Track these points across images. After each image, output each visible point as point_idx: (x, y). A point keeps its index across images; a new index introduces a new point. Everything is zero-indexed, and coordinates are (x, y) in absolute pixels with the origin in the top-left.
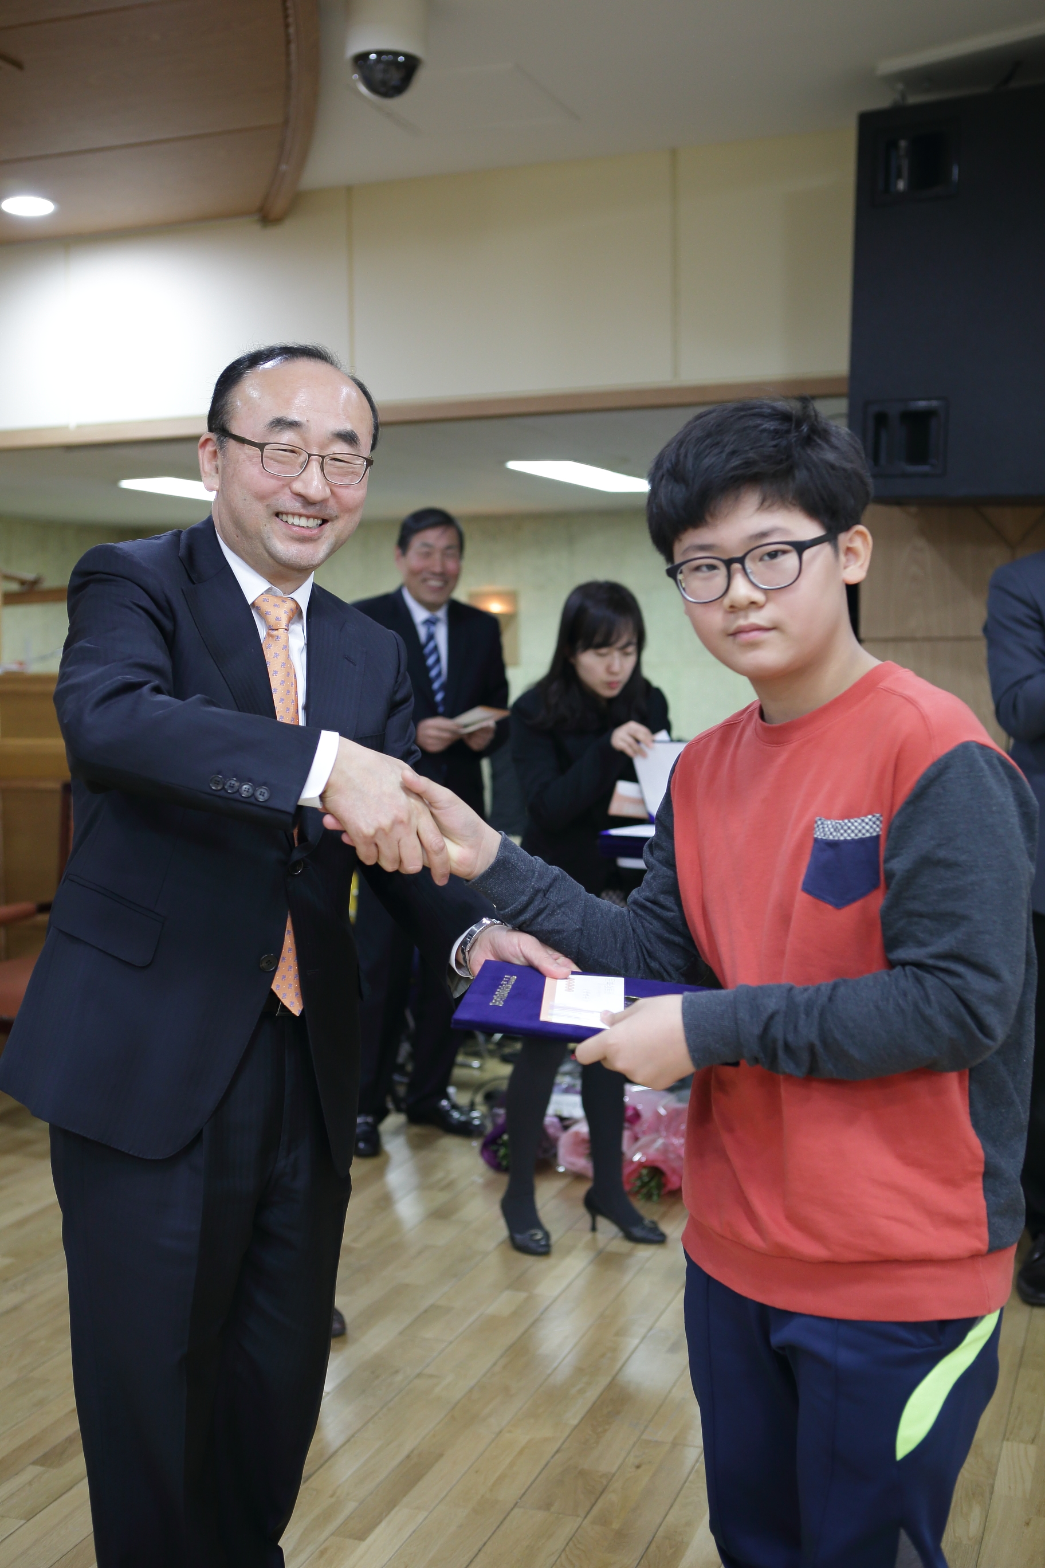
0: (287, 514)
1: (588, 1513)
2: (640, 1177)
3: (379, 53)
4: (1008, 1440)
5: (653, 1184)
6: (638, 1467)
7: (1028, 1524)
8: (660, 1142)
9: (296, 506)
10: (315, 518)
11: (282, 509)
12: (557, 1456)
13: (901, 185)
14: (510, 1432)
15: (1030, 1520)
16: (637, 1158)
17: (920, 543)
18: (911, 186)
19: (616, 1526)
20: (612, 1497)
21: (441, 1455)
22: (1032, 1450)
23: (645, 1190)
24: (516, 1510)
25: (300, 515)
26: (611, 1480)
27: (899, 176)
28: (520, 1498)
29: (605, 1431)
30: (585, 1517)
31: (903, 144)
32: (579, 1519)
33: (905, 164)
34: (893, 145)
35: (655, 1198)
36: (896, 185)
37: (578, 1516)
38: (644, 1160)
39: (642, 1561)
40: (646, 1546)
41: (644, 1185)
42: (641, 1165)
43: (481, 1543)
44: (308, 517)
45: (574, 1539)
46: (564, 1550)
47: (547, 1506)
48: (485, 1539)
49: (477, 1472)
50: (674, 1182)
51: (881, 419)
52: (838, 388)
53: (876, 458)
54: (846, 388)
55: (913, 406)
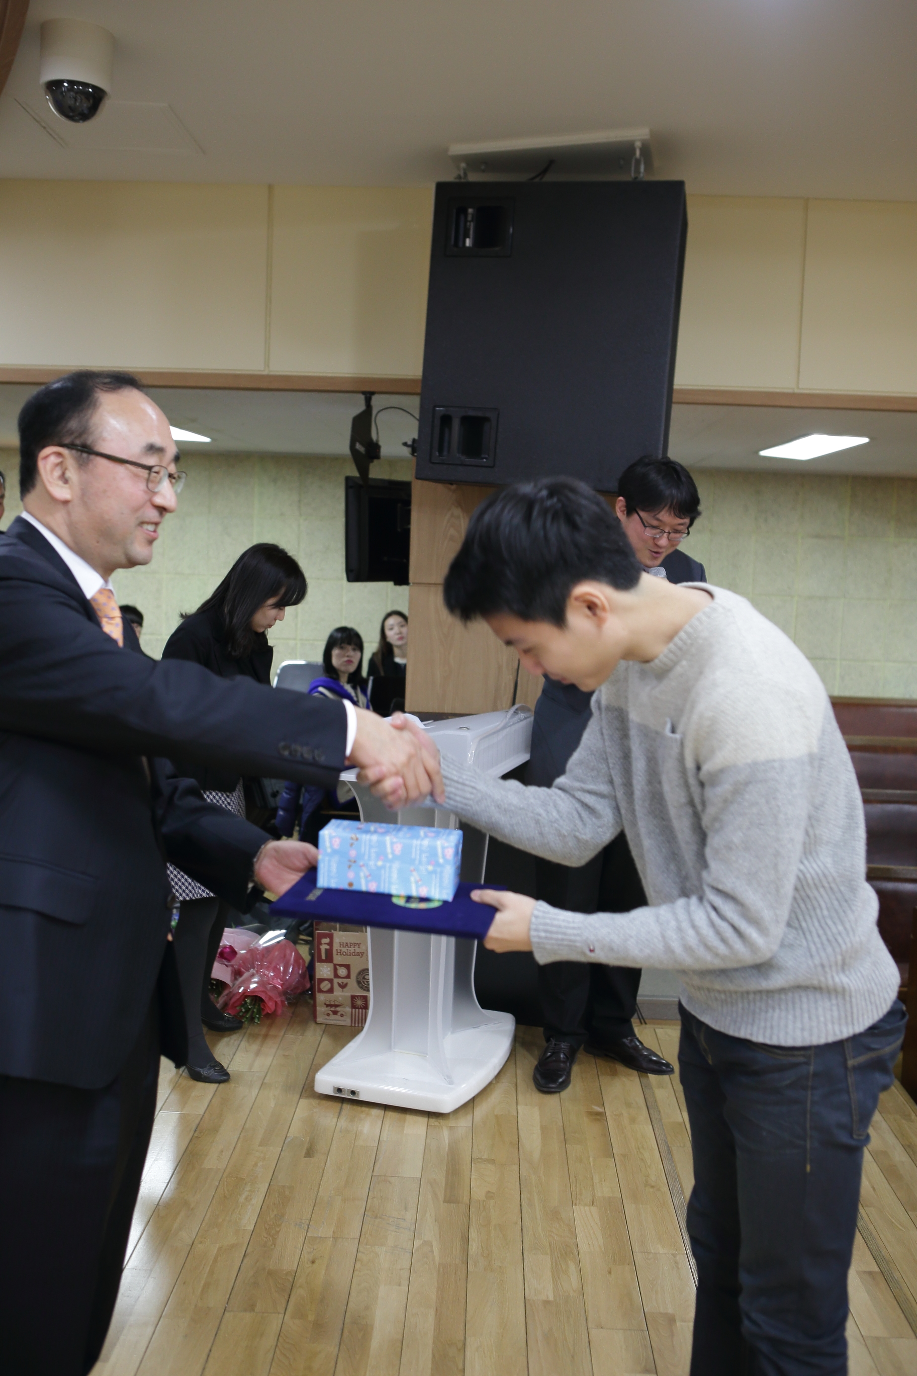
1: (286, 1310)
2: (244, 1005)
3: (72, 83)
4: (576, 1205)
5: (255, 1010)
6: (313, 1262)
7: (610, 1273)
12: (245, 1261)
13: (468, 242)
14: (201, 1242)
15: (610, 1269)
16: (241, 989)
17: (457, 512)
18: (476, 243)
19: (311, 1318)
20: (300, 1292)
22: (594, 1210)
24: (227, 1314)
26: (295, 1276)
27: (466, 235)
28: (227, 1303)
29: (278, 1232)
30: (285, 1314)
31: (470, 211)
32: (281, 1316)
33: (472, 226)
34: (463, 211)
35: (257, 1021)
36: (464, 242)
37: (279, 1313)
38: (247, 991)
39: (341, 1348)
40: (340, 1332)
41: (248, 1010)
42: (245, 995)
43: (207, 1350)
45: (282, 1334)
46: (277, 1345)
47: (251, 1308)
48: (210, 1345)
49: (184, 1283)
50: (271, 1005)
51: (446, 420)
52: (395, 387)
53: (441, 451)
54: (419, 390)
55: (472, 413)
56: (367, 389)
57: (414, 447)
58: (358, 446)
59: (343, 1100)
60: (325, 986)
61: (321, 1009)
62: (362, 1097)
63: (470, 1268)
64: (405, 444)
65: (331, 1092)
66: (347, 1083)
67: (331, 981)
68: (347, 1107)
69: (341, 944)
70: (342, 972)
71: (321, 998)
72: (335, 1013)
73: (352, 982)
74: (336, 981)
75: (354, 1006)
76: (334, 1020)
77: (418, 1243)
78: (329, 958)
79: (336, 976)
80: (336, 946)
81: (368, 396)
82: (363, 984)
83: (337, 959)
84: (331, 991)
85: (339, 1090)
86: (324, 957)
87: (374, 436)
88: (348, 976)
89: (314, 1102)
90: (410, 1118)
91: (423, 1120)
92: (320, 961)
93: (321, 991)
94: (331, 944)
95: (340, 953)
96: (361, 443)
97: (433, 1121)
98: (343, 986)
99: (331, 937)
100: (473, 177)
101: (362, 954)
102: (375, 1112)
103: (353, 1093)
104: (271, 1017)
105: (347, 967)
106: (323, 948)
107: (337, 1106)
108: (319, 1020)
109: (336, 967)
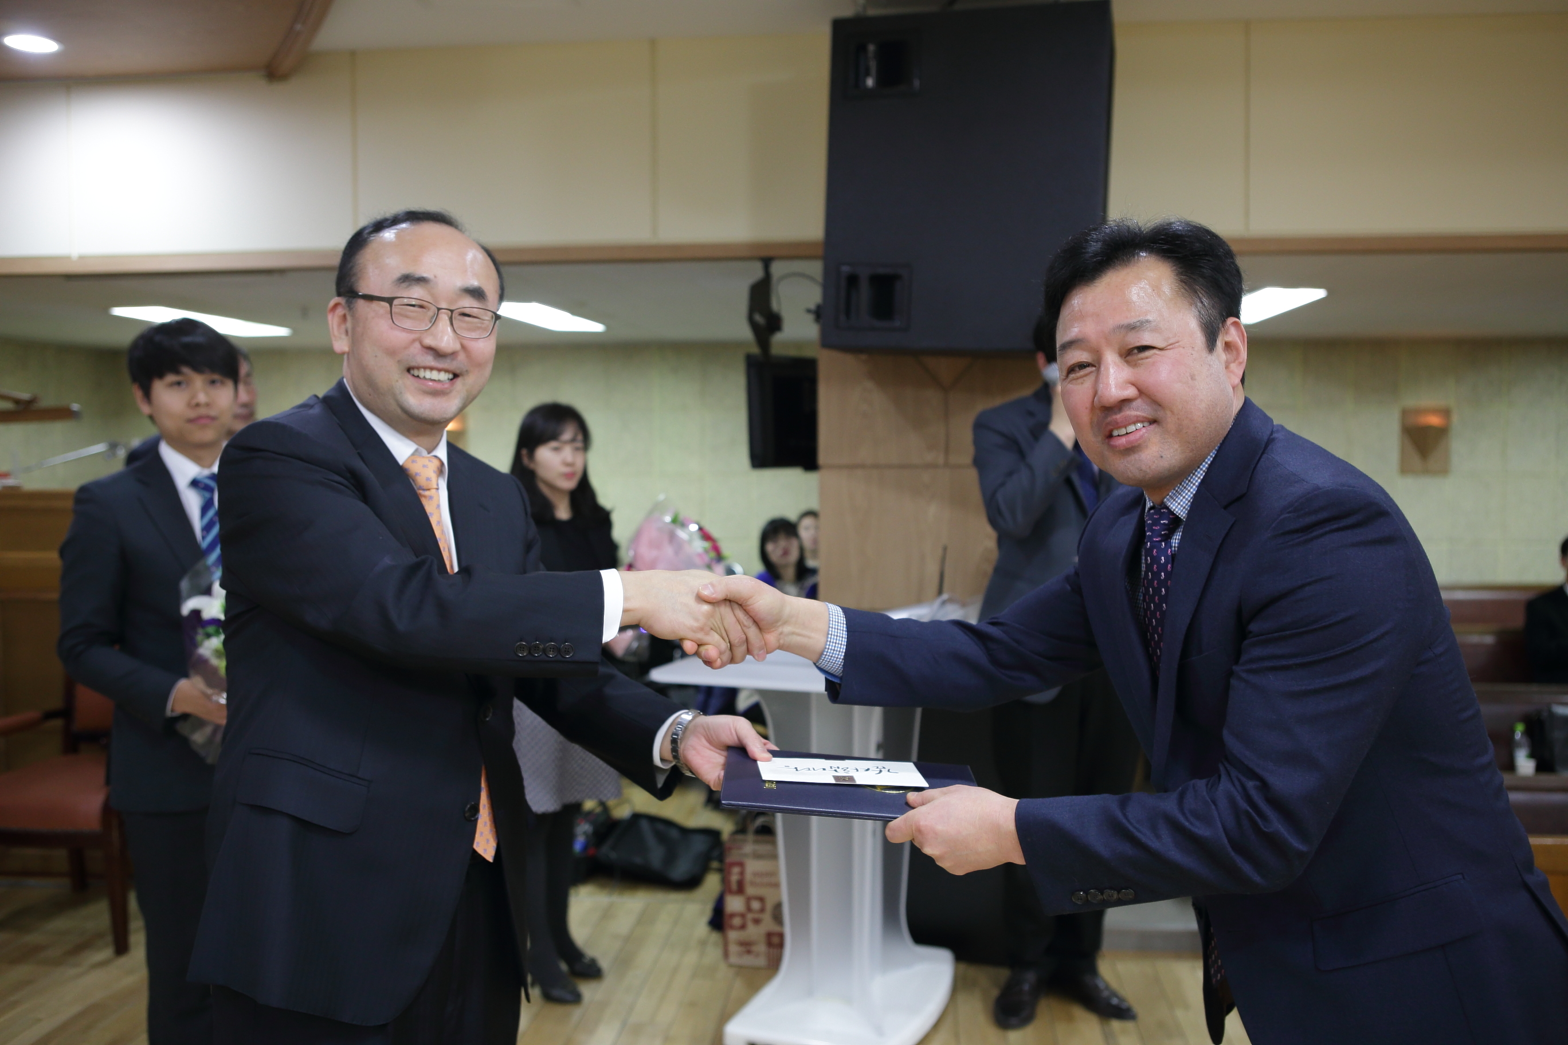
0: (418, 368)
9: (429, 360)
10: (446, 371)
11: (413, 364)
13: (870, 82)
17: (869, 384)
18: (879, 82)
25: (432, 369)
27: (867, 74)
31: (871, 48)
33: (873, 65)
34: (862, 48)
36: (864, 82)
44: (439, 370)
51: (852, 280)
52: (795, 252)
53: (848, 313)
54: (820, 251)
55: (881, 271)
56: (765, 253)
57: (818, 313)
58: (757, 318)
60: (737, 921)
61: (733, 950)
64: (809, 311)
66: (761, 1036)
67: (743, 916)
69: (756, 874)
70: (756, 905)
71: (732, 936)
72: (749, 952)
73: (767, 917)
74: (750, 916)
75: (770, 944)
76: (748, 960)
78: (740, 890)
79: (749, 909)
80: (748, 876)
81: (767, 262)
82: (778, 918)
83: (750, 891)
84: (743, 927)
86: (734, 886)
87: (775, 306)
88: (762, 910)
92: (731, 892)
93: (732, 927)
94: (742, 873)
95: (753, 884)
96: (760, 314)
98: (757, 921)
99: (741, 864)
100: (872, 12)
101: (777, 885)
105: (761, 899)
106: (734, 878)
108: (732, 961)
109: (749, 900)
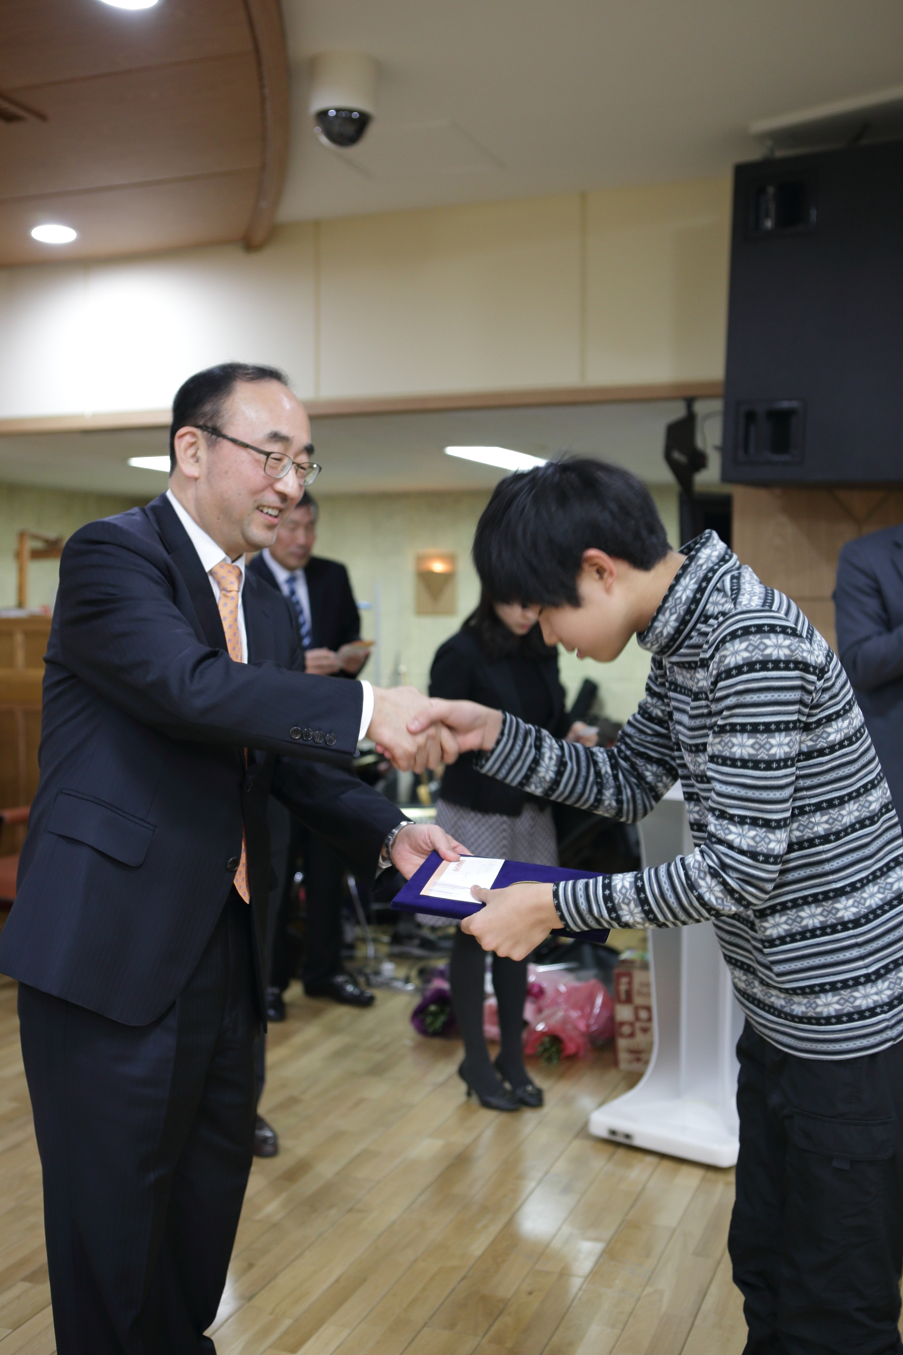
1: (486, 1333)
2: (542, 1044)
5: (554, 1049)
6: (530, 1293)
8: (560, 1014)
12: (462, 1283)
13: (769, 223)
14: (425, 1260)
16: (540, 1027)
17: (782, 518)
19: (509, 1345)
20: (507, 1319)
21: (364, 1280)
23: (547, 1055)
24: (426, 1329)
26: (507, 1304)
27: (767, 216)
28: (430, 1319)
29: (503, 1262)
30: (484, 1336)
31: (769, 189)
32: (479, 1338)
33: (771, 207)
34: (762, 190)
35: (555, 1062)
36: (764, 224)
37: (478, 1335)
38: (546, 1030)
41: (546, 1050)
42: (542, 1034)
47: (452, 1326)
49: (394, 1294)
50: (571, 1048)
51: (751, 417)
52: (718, 390)
53: (744, 448)
54: (722, 390)
55: (777, 406)
56: (689, 394)
58: (677, 455)
59: (618, 1145)
60: (626, 1030)
61: (623, 1056)
62: (638, 1142)
63: (697, 1322)
65: (603, 1133)
66: (623, 1125)
67: (632, 1024)
68: (621, 1153)
69: (642, 984)
70: (643, 1014)
71: (622, 1043)
72: (638, 1060)
74: (638, 1025)
76: (636, 1067)
77: (648, 1290)
78: (629, 999)
79: (637, 1018)
80: (637, 986)
81: (690, 401)
83: (638, 1000)
84: (632, 1035)
85: (613, 1132)
86: (623, 996)
87: (700, 444)
88: (650, 1019)
89: (588, 1144)
90: (685, 1169)
91: (698, 1173)
92: (620, 1001)
93: (622, 1035)
94: (630, 983)
95: (642, 994)
96: (682, 451)
97: (711, 1175)
98: (646, 1030)
99: (629, 976)
100: (780, 154)
102: (650, 1159)
103: (628, 1136)
104: (573, 1058)
105: (649, 1009)
106: (623, 988)
107: (610, 1149)
108: (623, 1066)
109: (637, 1009)
